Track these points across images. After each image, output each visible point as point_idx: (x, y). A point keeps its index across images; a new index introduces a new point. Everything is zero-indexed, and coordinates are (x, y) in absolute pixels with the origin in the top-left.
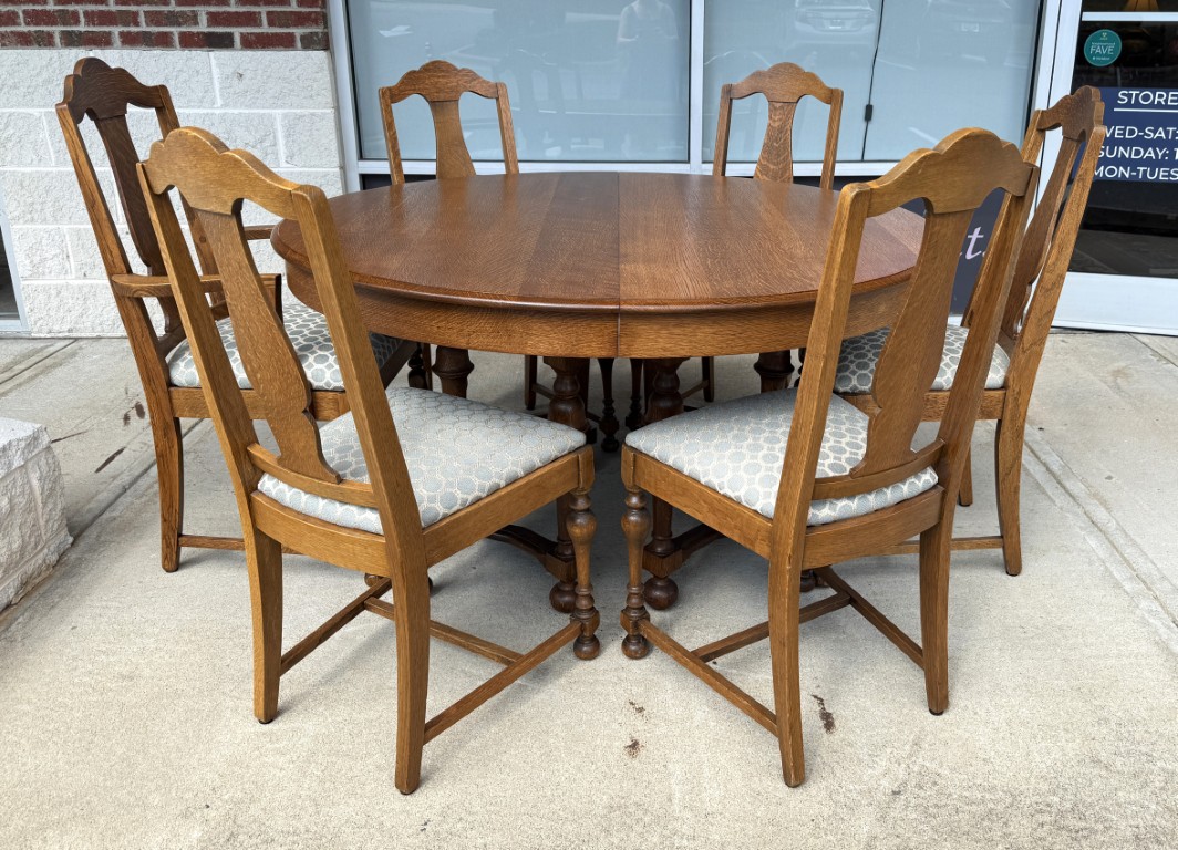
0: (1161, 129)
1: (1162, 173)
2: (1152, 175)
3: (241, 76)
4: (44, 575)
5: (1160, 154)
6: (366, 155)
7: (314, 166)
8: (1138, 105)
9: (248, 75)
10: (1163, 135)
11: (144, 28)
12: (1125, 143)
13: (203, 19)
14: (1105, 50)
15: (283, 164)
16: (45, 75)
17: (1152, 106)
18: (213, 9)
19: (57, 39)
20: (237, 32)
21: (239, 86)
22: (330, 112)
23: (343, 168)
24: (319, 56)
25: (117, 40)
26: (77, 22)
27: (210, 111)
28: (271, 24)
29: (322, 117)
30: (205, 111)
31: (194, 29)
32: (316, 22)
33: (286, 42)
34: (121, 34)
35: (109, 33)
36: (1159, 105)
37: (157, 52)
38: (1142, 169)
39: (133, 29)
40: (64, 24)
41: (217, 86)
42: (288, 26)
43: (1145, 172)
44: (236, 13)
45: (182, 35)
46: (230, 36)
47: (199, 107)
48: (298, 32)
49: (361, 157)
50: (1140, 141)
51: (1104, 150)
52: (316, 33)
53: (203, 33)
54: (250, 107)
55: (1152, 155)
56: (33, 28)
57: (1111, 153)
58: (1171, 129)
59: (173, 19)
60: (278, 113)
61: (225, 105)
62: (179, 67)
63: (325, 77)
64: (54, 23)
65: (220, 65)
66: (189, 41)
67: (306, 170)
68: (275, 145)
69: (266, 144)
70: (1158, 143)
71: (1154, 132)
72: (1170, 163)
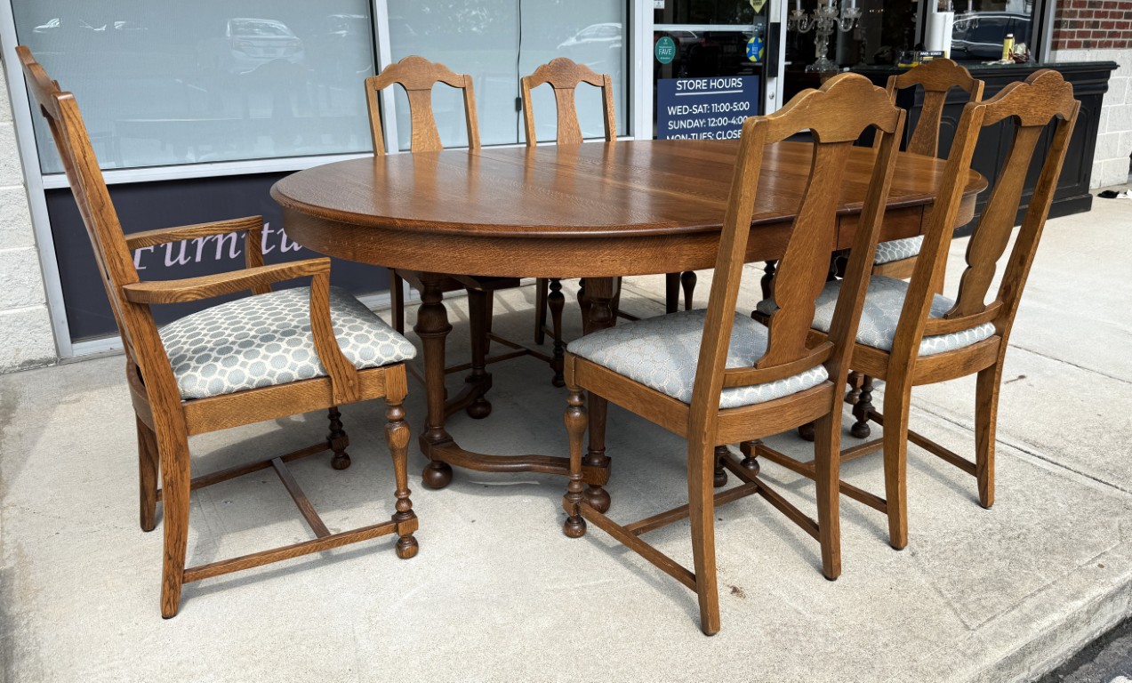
0: (700, 106)
1: (703, 137)
5: (702, 124)
8: (687, 90)
10: (700, 110)
12: (683, 118)
14: (668, 53)
17: (694, 90)
36: (699, 90)
38: (693, 135)
43: (695, 137)
50: (691, 116)
51: (672, 124)
55: (698, 125)
57: (677, 126)
58: (705, 105)
70: (700, 116)
71: (697, 108)
72: (706, 129)
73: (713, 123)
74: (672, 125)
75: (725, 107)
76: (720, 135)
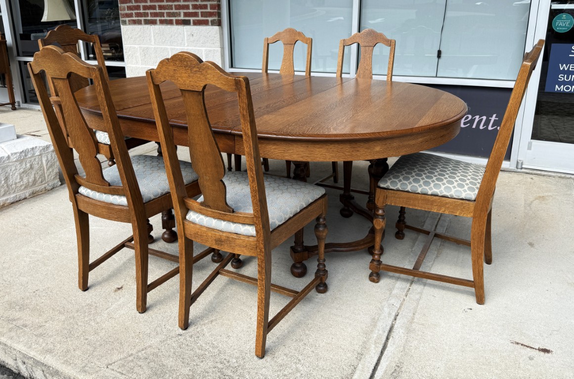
3: (193, 35)
4: (43, 192)
6: (234, 66)
9: (195, 35)
11: (166, 18)
13: (182, 14)
16: (139, 34)
18: (185, 11)
19: (143, 22)
20: (192, 19)
21: (192, 39)
22: (219, 49)
24: (216, 28)
25: (158, 22)
26: (148, 16)
28: (202, 16)
29: (217, 51)
30: (182, 47)
31: (179, 18)
32: (215, 15)
33: (205, 23)
34: (160, 20)
35: (156, 20)
37: (169, 26)
39: (163, 18)
40: (145, 17)
41: (186, 38)
42: (207, 17)
44: (192, 12)
45: (176, 20)
46: (190, 20)
47: (180, 46)
48: (210, 19)
49: (232, 66)
52: (215, 20)
53: (182, 20)
54: (195, 46)
56: (137, 18)
57: (568, 78)
59: (174, 15)
60: (203, 49)
61: (188, 46)
62: (175, 32)
63: (218, 36)
64: (142, 17)
65: (187, 31)
66: (179, 23)
74: (562, 78)
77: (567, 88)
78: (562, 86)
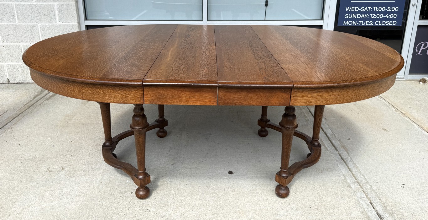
0: (366, 8)
1: (367, 23)
2: (363, 23)
5: (366, 16)
6: (89, 17)
7: (69, 23)
10: (367, 10)
12: (355, 13)
15: (58, 22)
22: (74, 3)
23: (79, 23)
27: (31, 3)
29: (71, 5)
30: (30, 3)
38: (360, 22)
43: (361, 22)
47: (28, 2)
49: (86, 19)
50: (360, 12)
54: (45, 1)
55: (364, 17)
57: (350, 16)
58: (369, 8)
60: (55, 4)
67: (66, 24)
68: (55, 15)
69: (51, 15)
70: (365, 13)
71: (364, 9)
72: (369, 19)
73: (373, 16)
74: (347, 16)
75: (382, 9)
76: (377, 23)
77: (350, 23)
78: (347, 22)
